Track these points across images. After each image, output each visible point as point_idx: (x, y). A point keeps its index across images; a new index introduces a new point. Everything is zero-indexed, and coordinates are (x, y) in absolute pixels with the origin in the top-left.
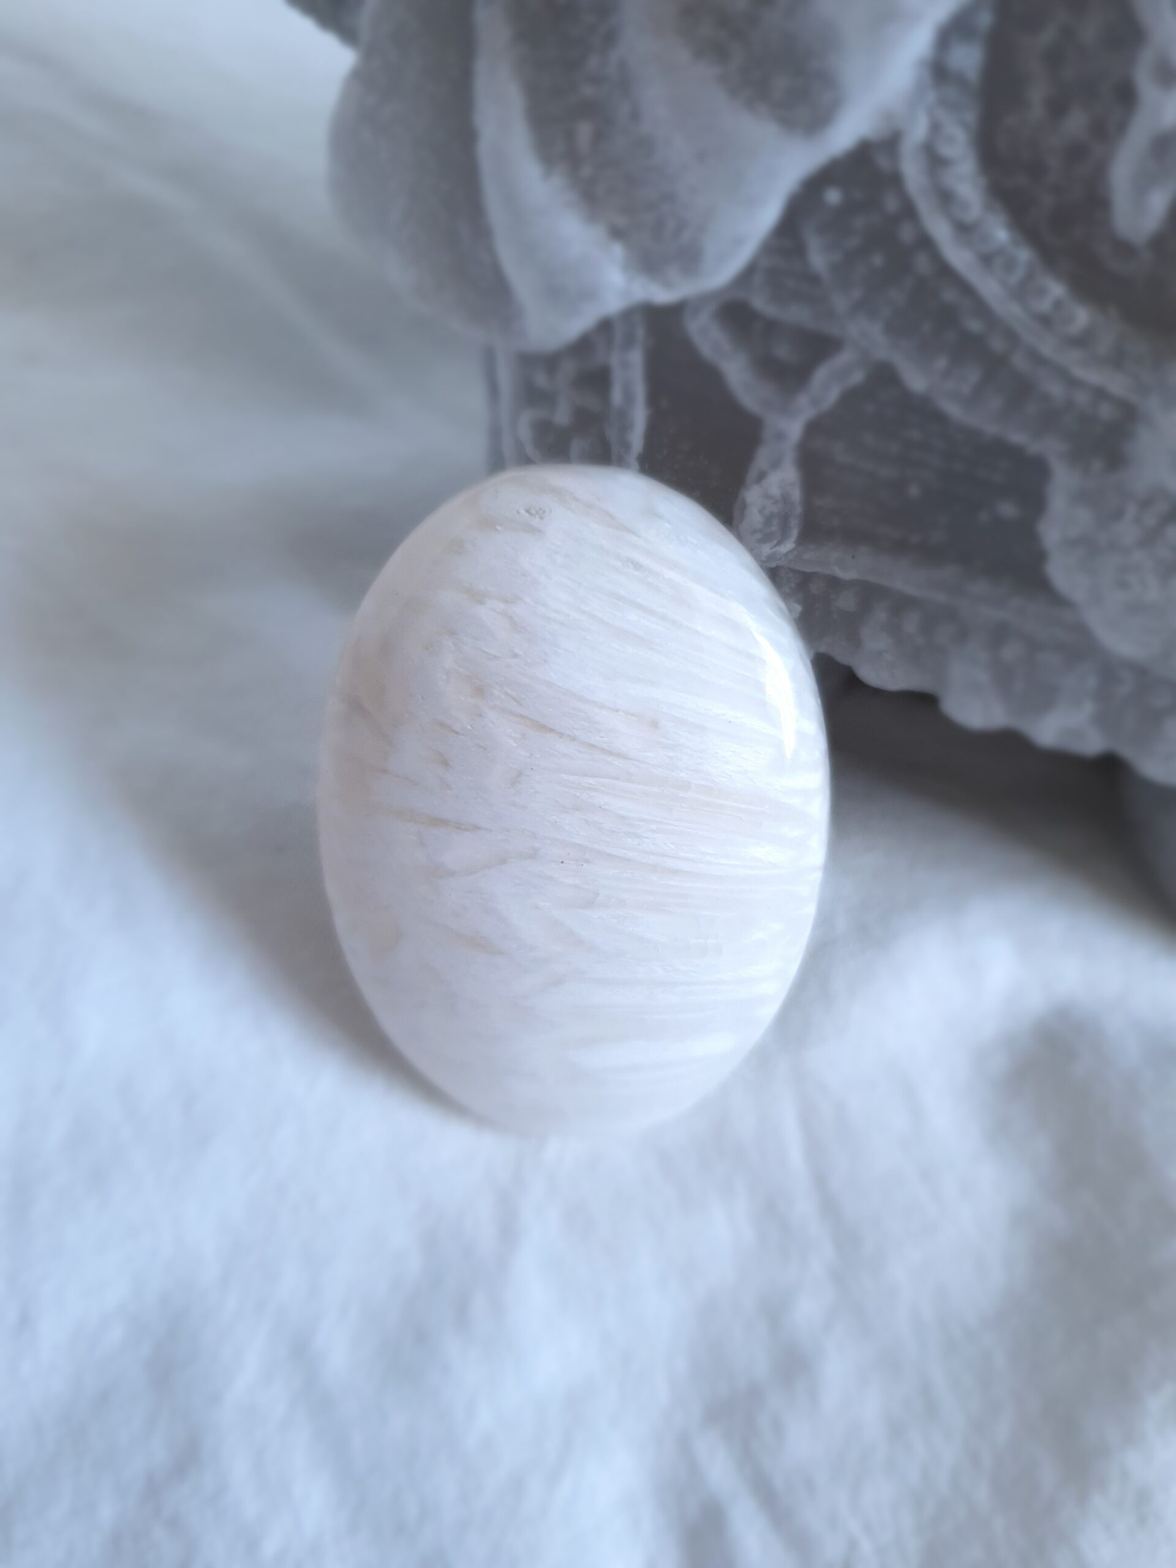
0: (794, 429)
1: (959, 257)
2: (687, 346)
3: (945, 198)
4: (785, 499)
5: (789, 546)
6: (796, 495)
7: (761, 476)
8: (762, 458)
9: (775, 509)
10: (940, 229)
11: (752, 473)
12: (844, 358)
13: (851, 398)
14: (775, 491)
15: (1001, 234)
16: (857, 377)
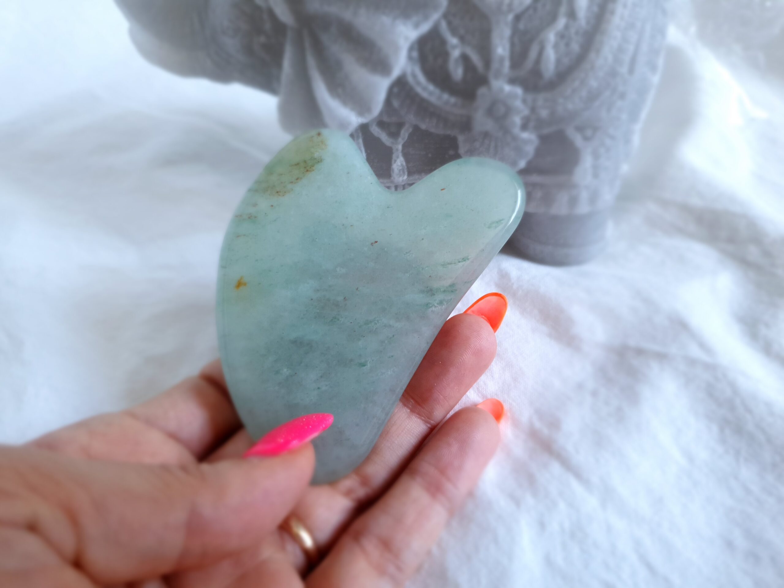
0: (400, 147)
1: (425, 95)
2: (372, 135)
3: (418, 83)
4: (402, 165)
5: (406, 177)
6: (404, 164)
7: (395, 161)
8: (394, 156)
9: (401, 168)
10: (419, 90)
11: (393, 161)
12: (407, 126)
13: (411, 136)
14: (399, 164)
15: (431, 87)
16: (411, 130)
